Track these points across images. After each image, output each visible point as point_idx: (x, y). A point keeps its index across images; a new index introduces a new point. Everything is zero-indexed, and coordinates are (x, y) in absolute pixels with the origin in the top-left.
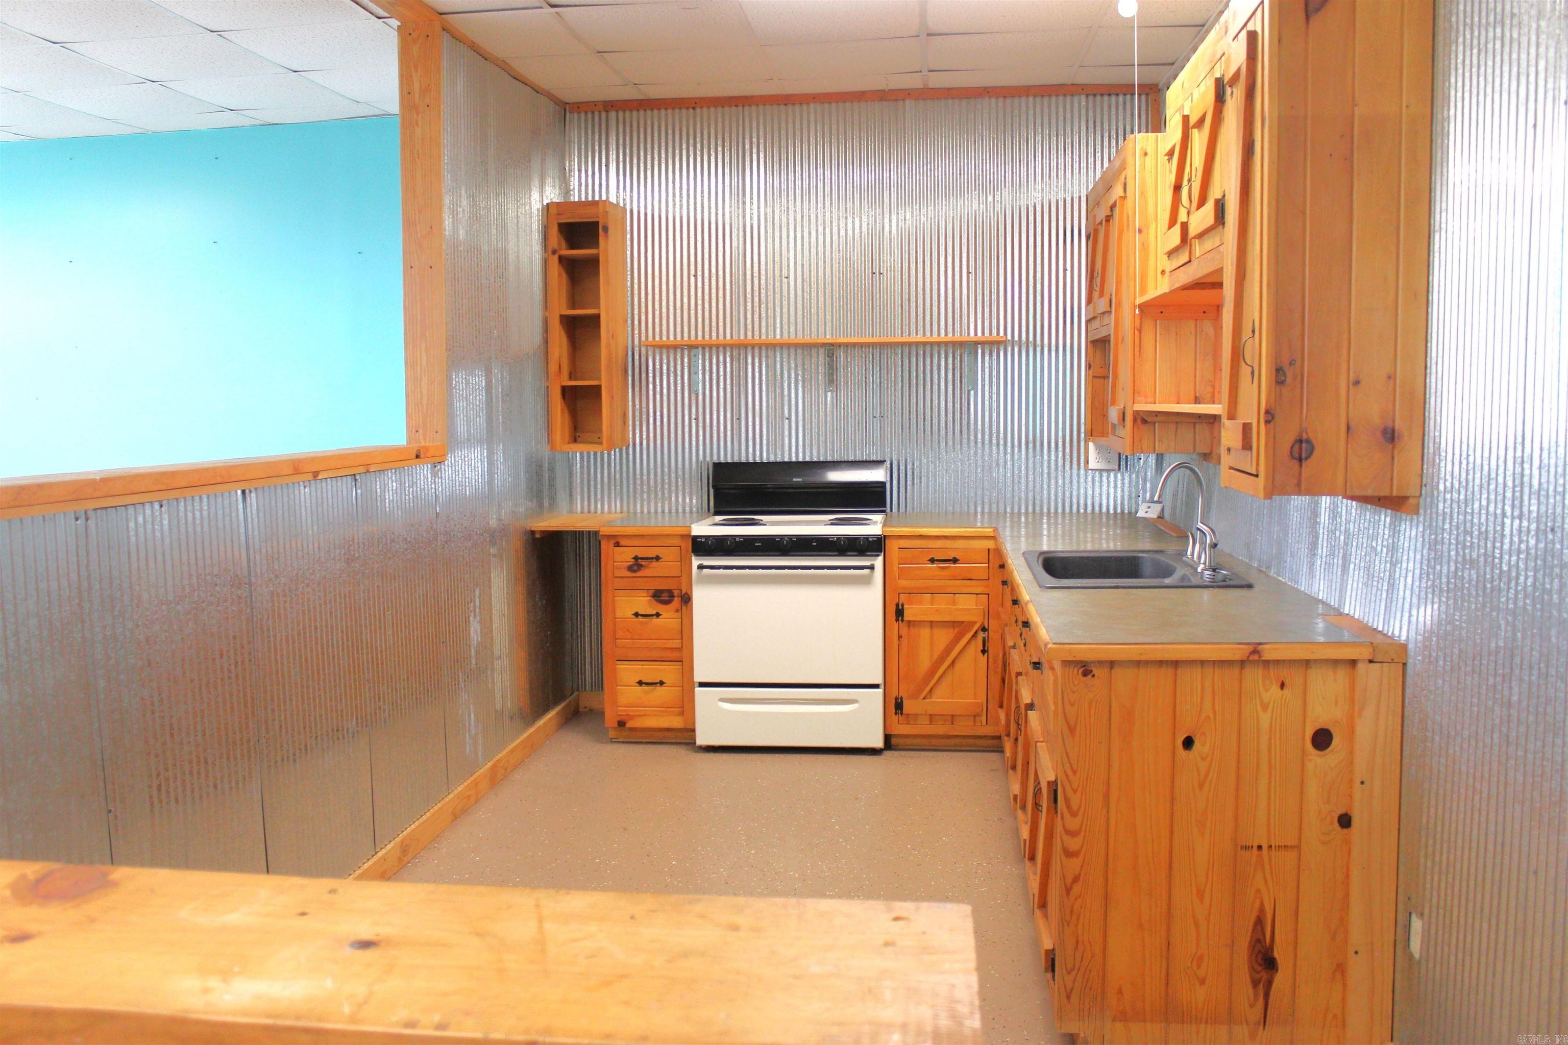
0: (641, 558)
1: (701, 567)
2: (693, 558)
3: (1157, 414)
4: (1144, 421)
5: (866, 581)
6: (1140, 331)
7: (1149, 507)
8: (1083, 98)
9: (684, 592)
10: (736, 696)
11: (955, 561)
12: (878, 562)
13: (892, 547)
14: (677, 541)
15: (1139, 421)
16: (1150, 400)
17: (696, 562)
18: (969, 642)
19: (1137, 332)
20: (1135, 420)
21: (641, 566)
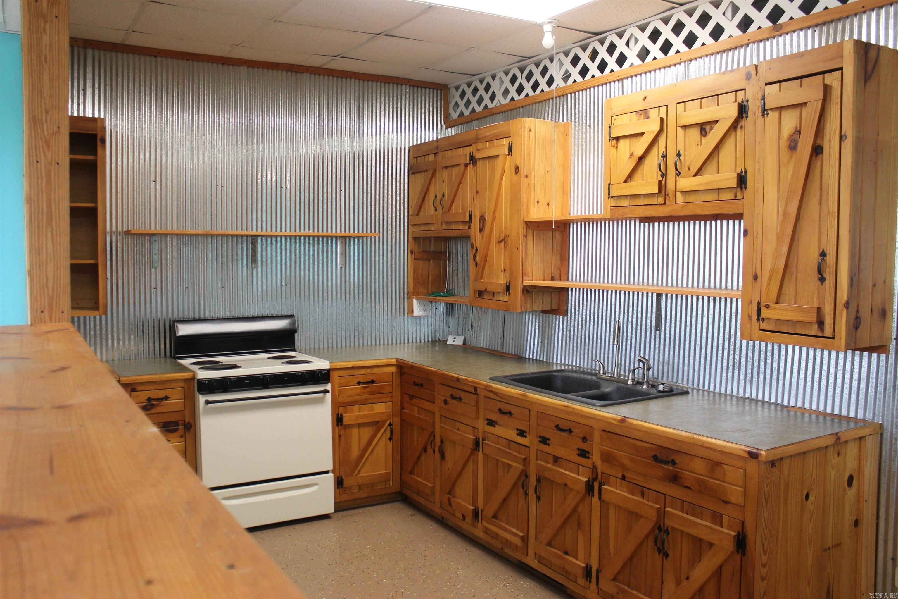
0: (154, 399)
1: (208, 402)
2: (200, 395)
3: (535, 287)
4: (528, 291)
5: (321, 401)
6: (526, 237)
7: (455, 338)
8: (408, 86)
9: (187, 421)
10: (233, 494)
11: (373, 382)
12: (329, 387)
13: (335, 375)
14: (181, 384)
15: (525, 292)
16: (531, 278)
17: (202, 399)
18: (382, 435)
19: (524, 238)
20: (523, 291)
21: (154, 405)
